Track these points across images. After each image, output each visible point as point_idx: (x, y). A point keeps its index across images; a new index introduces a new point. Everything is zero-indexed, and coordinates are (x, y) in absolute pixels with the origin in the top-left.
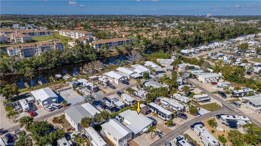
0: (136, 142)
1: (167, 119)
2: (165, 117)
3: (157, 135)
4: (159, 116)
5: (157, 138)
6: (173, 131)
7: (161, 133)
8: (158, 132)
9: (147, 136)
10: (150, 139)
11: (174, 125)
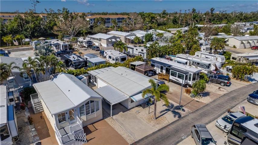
0: (113, 126)
1: (191, 83)
2: (186, 76)
3: (170, 112)
4: (171, 77)
5: (170, 117)
6: (207, 105)
7: (178, 108)
8: (173, 105)
9: (144, 113)
10: (150, 119)
11: (207, 94)
